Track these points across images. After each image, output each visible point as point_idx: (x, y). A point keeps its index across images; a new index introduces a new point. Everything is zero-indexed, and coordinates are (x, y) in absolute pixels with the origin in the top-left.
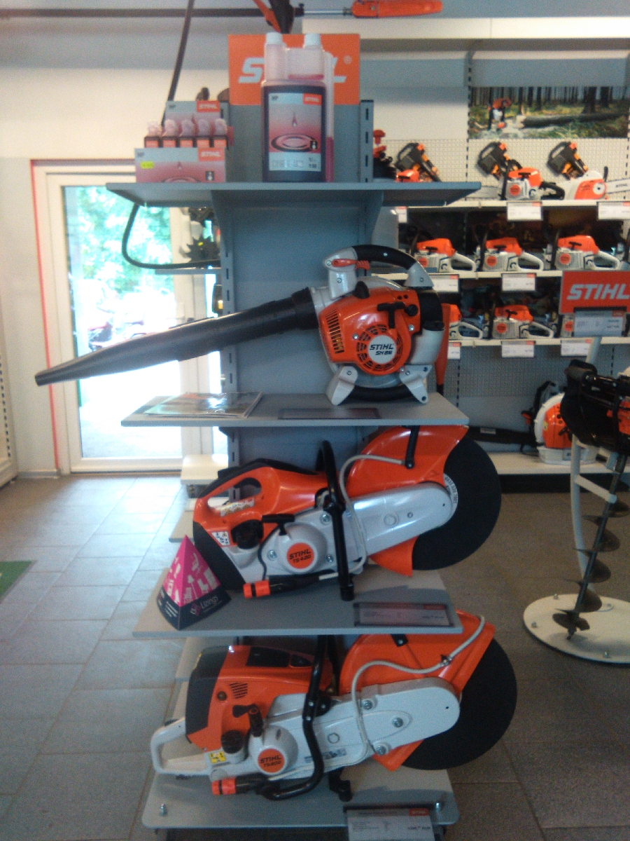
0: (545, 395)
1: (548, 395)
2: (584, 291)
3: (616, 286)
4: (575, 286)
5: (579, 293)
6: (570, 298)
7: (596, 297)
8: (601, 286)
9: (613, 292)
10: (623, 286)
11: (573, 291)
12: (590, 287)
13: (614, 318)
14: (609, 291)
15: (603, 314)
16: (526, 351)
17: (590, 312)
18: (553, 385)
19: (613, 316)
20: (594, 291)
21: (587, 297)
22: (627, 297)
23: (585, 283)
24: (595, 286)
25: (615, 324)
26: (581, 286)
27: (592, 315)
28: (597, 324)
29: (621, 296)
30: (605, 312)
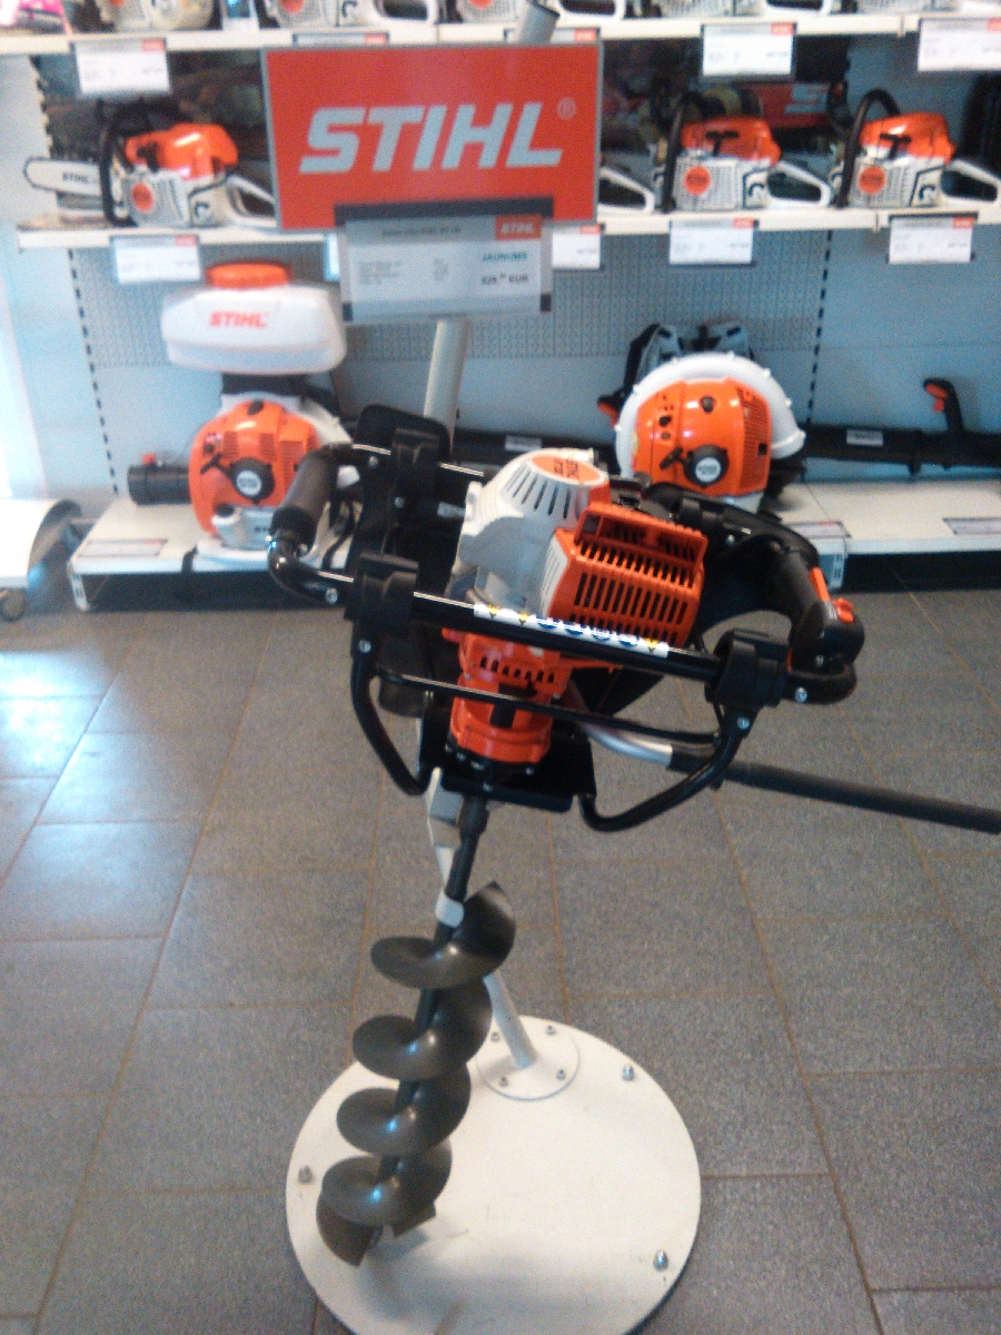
0: (648, 359)
1: (655, 358)
2: (369, 136)
3: (503, 112)
4: (323, 119)
5: (349, 145)
6: (309, 165)
7: (422, 160)
8: (437, 114)
9: (491, 137)
10: (531, 113)
11: (318, 136)
12: (391, 119)
13: (507, 247)
14: (478, 135)
15: (457, 230)
16: (580, 252)
17: (404, 224)
18: (666, 334)
19: (499, 236)
20: (410, 135)
21: (383, 161)
22: (551, 157)
23: (368, 102)
24: (412, 114)
25: (510, 268)
26: (354, 115)
27: (412, 235)
28: (441, 271)
29: (523, 155)
30: (465, 223)
